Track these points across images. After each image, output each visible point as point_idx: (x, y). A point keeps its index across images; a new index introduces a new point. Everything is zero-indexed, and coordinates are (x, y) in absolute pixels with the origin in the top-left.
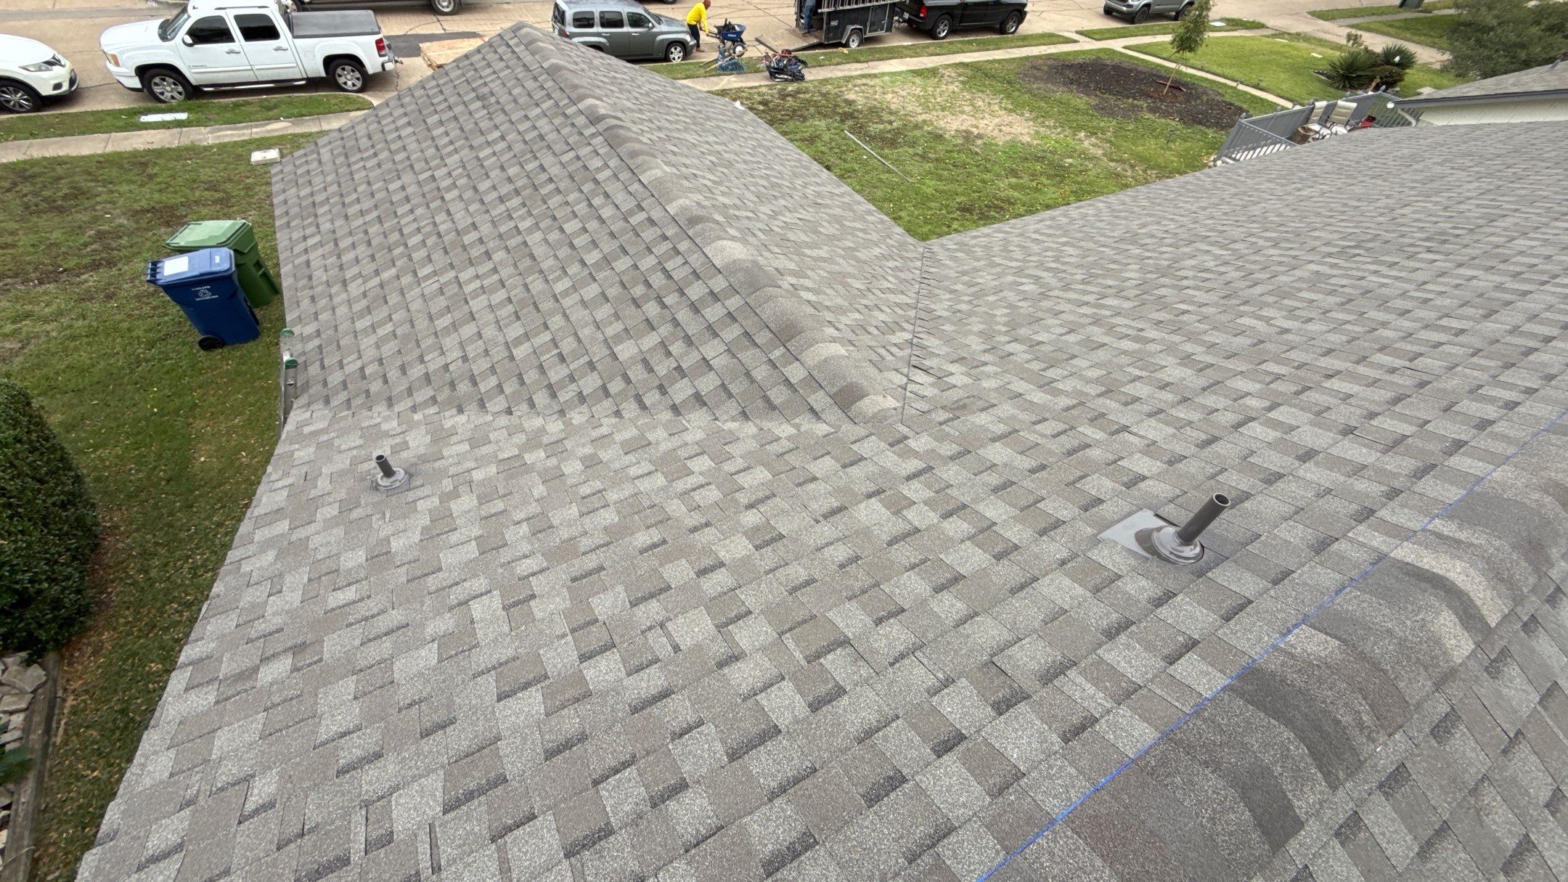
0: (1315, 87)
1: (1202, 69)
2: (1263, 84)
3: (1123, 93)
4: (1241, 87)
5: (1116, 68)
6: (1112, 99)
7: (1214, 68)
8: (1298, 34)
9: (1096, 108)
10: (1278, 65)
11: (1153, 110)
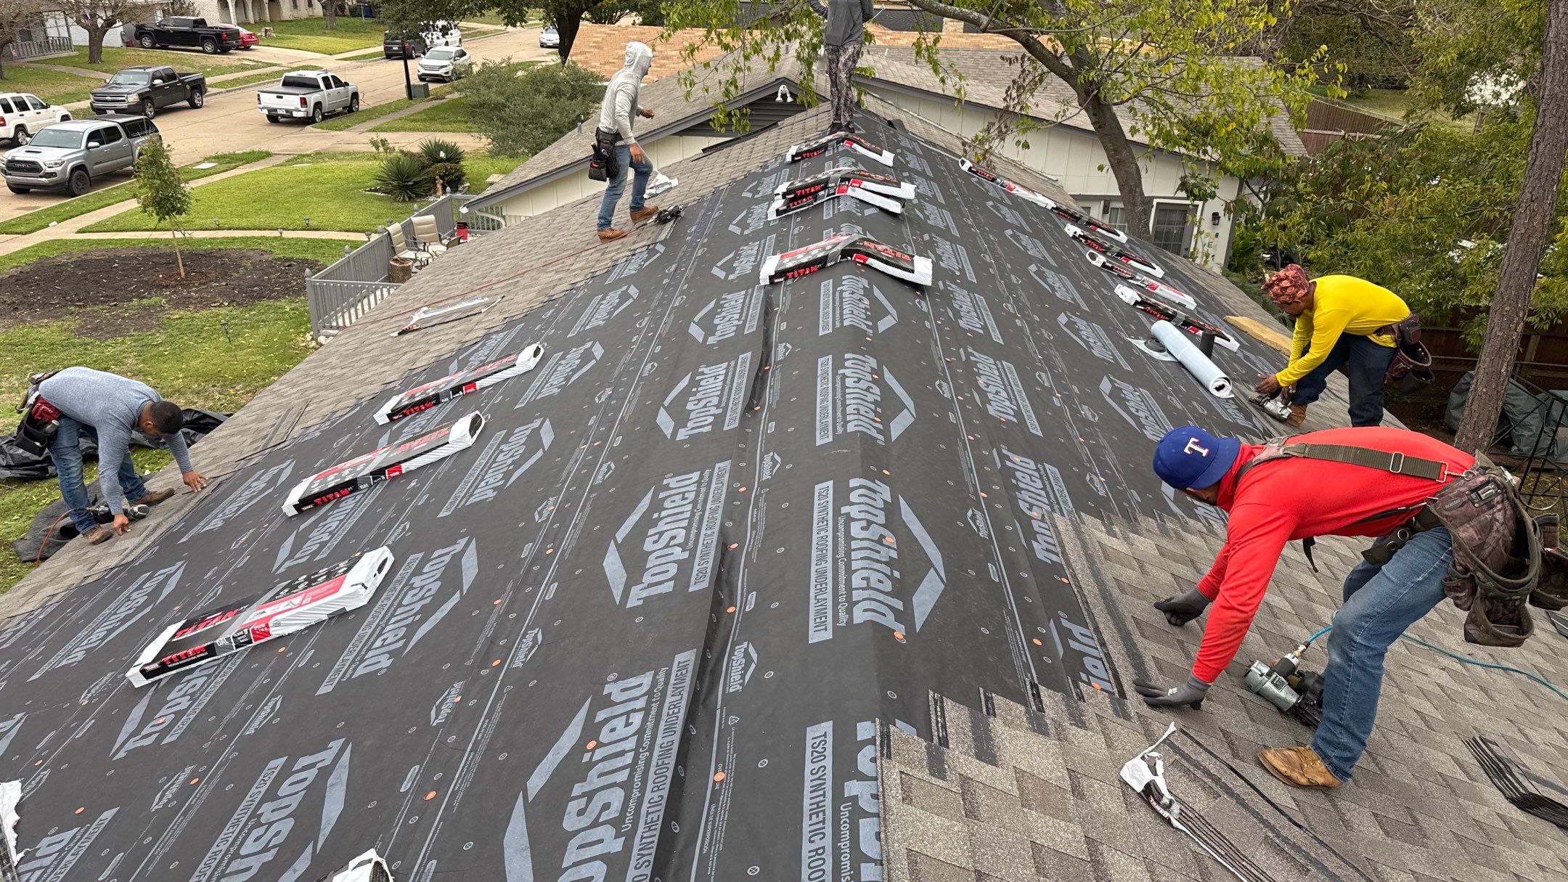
0: (377, 207)
1: (219, 228)
2: (313, 223)
3: (117, 296)
4: (287, 234)
5: (82, 264)
6: (103, 311)
7: (236, 222)
8: (318, 153)
9: (79, 332)
10: (318, 195)
11: (183, 303)
